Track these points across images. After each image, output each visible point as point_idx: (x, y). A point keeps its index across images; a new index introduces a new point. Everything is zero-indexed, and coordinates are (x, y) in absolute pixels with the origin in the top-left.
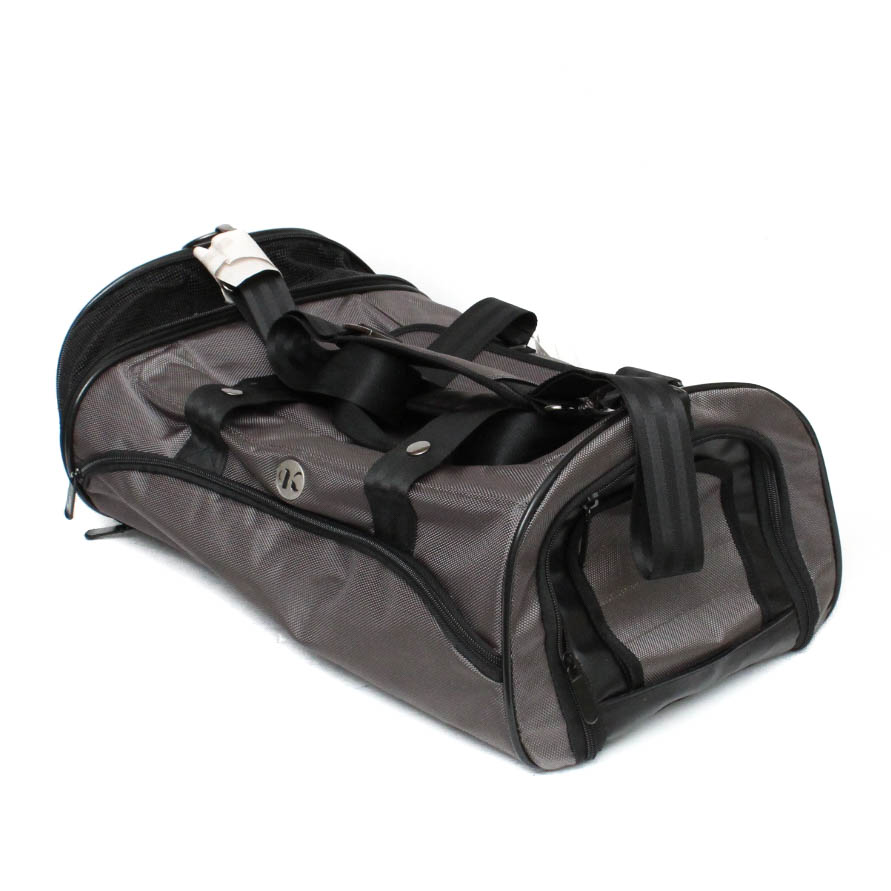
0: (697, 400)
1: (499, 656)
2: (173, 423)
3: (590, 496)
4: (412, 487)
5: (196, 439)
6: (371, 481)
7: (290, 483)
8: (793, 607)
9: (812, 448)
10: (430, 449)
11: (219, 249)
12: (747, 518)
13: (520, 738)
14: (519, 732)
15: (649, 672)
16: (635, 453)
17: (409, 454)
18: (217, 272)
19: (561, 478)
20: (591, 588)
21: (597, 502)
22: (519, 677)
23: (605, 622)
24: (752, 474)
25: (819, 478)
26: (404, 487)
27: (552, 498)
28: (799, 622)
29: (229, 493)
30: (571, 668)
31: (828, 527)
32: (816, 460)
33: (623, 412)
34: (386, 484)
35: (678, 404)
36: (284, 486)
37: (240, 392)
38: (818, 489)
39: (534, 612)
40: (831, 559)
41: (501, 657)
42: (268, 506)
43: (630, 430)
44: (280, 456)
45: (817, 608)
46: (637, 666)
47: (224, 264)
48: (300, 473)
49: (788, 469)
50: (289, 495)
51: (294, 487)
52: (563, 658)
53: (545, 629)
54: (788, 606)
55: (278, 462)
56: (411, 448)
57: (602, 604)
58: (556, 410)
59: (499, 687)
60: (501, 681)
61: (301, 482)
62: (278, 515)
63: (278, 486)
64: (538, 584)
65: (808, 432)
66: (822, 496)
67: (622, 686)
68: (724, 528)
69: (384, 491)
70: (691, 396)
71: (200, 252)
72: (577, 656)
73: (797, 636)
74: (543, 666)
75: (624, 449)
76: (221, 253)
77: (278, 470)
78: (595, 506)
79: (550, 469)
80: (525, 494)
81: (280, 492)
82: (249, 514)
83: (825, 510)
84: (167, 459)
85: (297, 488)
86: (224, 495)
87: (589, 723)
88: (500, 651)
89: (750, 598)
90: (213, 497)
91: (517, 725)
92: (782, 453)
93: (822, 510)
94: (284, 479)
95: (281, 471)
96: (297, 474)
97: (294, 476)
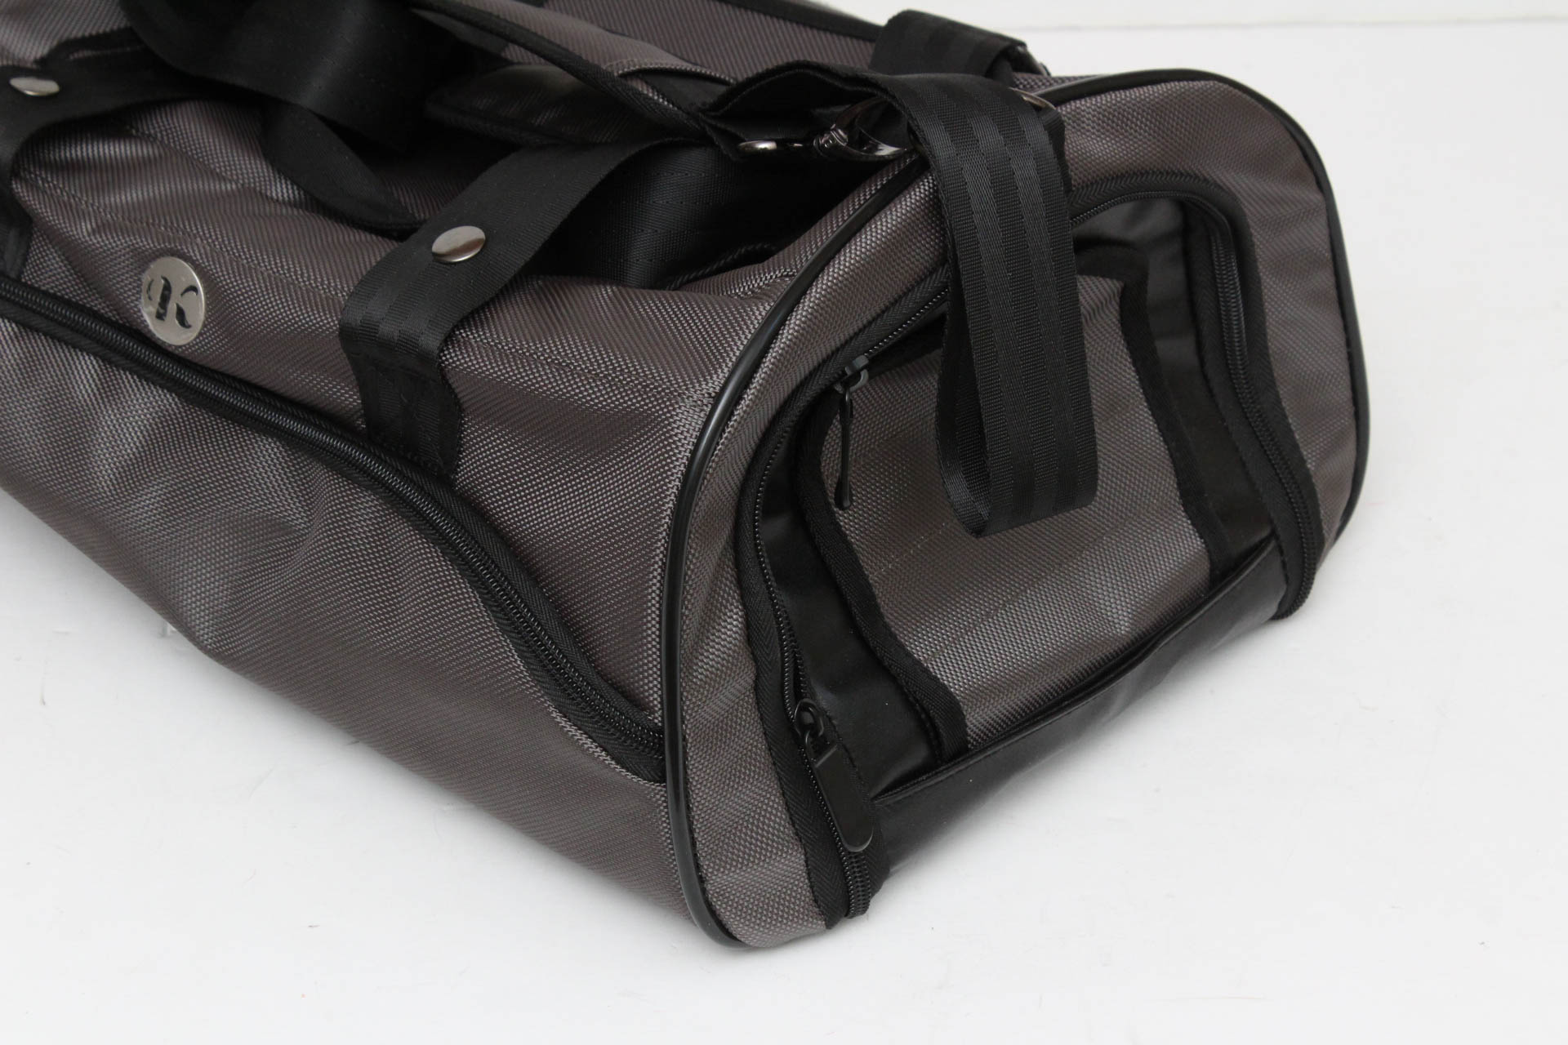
0: (1077, 117)
1: (655, 729)
3: (850, 363)
4: (449, 339)
6: (357, 317)
7: (172, 307)
8: (1273, 534)
9: (1316, 197)
10: (485, 244)
12: (1175, 350)
13: (704, 891)
14: (702, 880)
15: (976, 719)
16: (947, 257)
17: (438, 257)
19: (787, 334)
20: (849, 545)
21: (864, 375)
22: (700, 768)
23: (881, 616)
24: (1186, 255)
25: (1328, 255)
26: (430, 341)
27: (768, 380)
28: (1284, 564)
29: (36, 321)
30: (814, 735)
31: (1344, 355)
32: (1323, 220)
33: (917, 165)
34: (389, 329)
35: (1037, 134)
36: (160, 316)
37: (50, 87)
38: (1325, 279)
39: (732, 624)
40: (1348, 421)
41: (661, 731)
42: (127, 355)
43: (935, 206)
44: (147, 244)
45: (1320, 529)
46: (953, 710)
48: (194, 289)
49: (1264, 246)
50: (170, 334)
51: (181, 314)
52: (794, 713)
53: (755, 659)
54: (1265, 533)
55: (144, 260)
56: (445, 242)
57: (873, 578)
58: (767, 151)
59: (658, 792)
60: (662, 779)
61: (198, 308)
62: (148, 374)
63: (147, 314)
64: (737, 563)
65: (1310, 165)
66: (1333, 293)
67: (919, 755)
68: (1127, 376)
69: (386, 345)
70: (1064, 110)
72: (824, 699)
73: (1282, 594)
74: (751, 738)
75: (922, 253)
77: (146, 278)
78: (859, 384)
79: (762, 311)
80: (706, 373)
81: (151, 327)
82: (85, 370)
83: (1339, 321)
85: (189, 319)
86: (26, 326)
87: (852, 850)
88: (657, 718)
89: (1186, 525)
91: (698, 867)
92: (1252, 213)
93: (1330, 322)
94: (158, 300)
95: (152, 281)
96: (187, 290)
97: (182, 295)
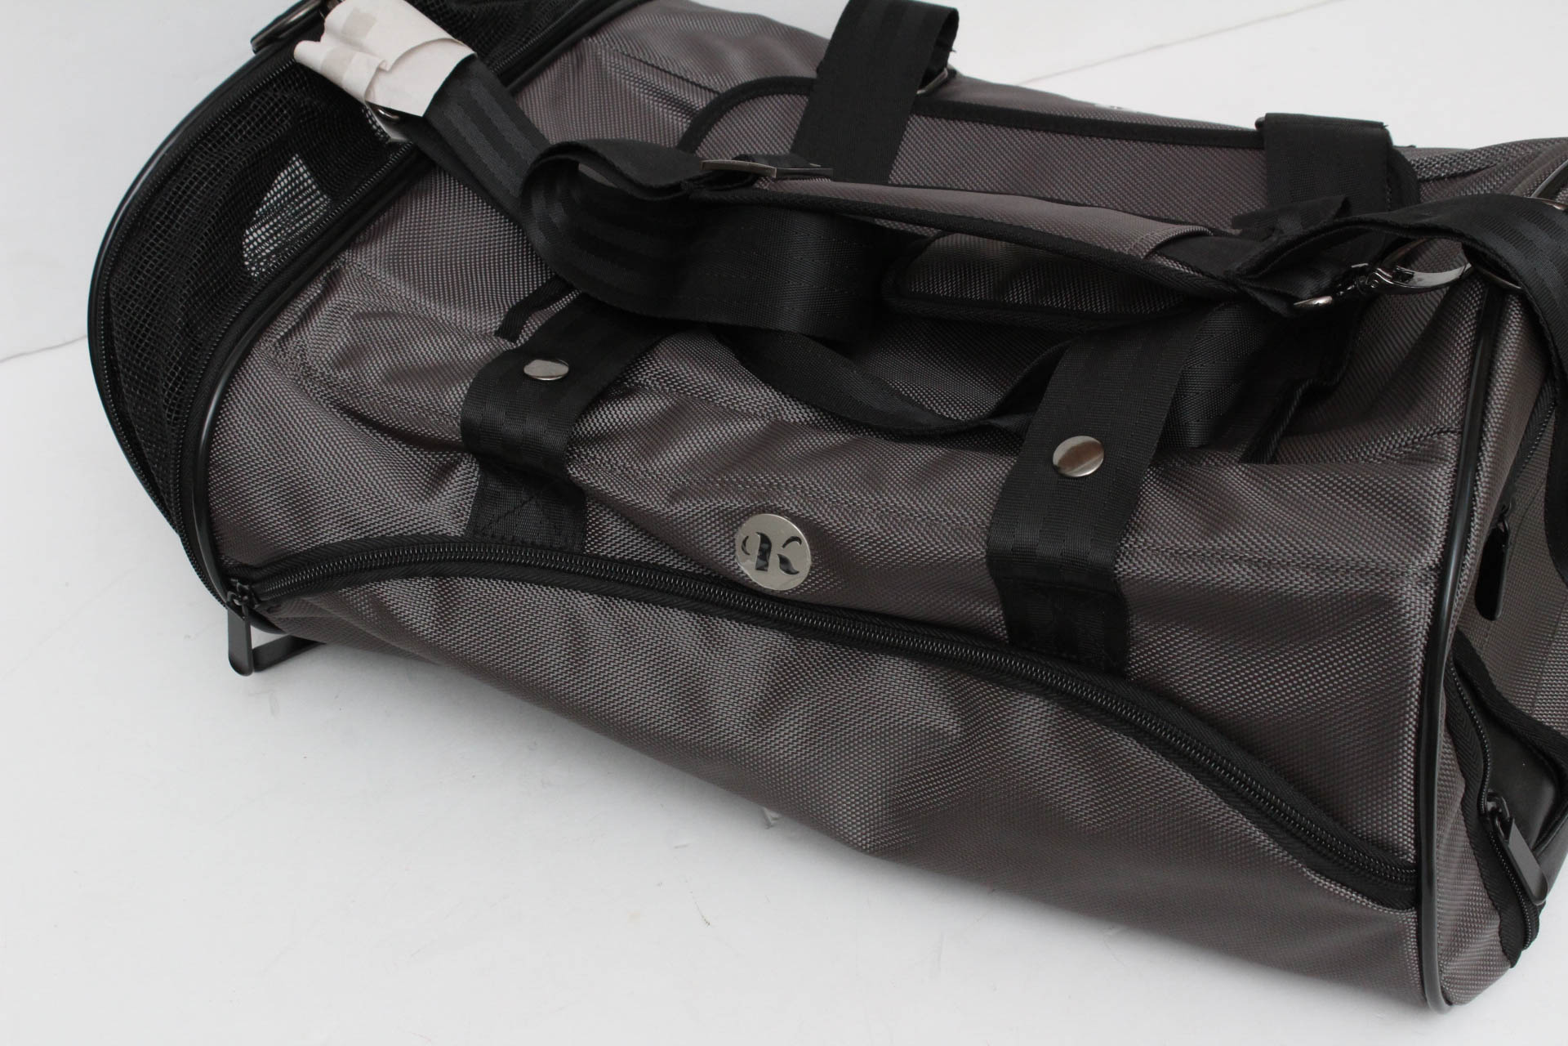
1: (1408, 866)
2: (433, 459)
4: (1115, 553)
5: (493, 485)
7: (774, 559)
11: (348, 40)
18: (368, 92)
26: (1098, 556)
29: (620, 589)
36: (761, 568)
37: (562, 368)
41: (1416, 868)
44: (735, 503)
47: (379, 70)
48: (796, 539)
50: (774, 580)
55: (733, 520)
58: (1325, 305)
59: (1409, 917)
60: (1414, 906)
61: (803, 558)
63: (747, 567)
69: (1047, 568)
71: (307, 52)
76: (361, 48)
77: (739, 537)
81: (753, 579)
82: (682, 626)
84: (445, 540)
85: (795, 567)
88: (1411, 857)
90: (585, 603)
94: (757, 553)
95: (747, 537)
96: (789, 541)
97: (784, 546)
